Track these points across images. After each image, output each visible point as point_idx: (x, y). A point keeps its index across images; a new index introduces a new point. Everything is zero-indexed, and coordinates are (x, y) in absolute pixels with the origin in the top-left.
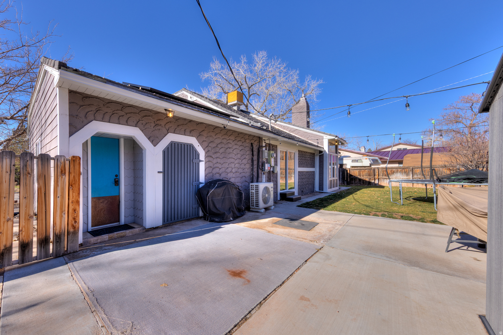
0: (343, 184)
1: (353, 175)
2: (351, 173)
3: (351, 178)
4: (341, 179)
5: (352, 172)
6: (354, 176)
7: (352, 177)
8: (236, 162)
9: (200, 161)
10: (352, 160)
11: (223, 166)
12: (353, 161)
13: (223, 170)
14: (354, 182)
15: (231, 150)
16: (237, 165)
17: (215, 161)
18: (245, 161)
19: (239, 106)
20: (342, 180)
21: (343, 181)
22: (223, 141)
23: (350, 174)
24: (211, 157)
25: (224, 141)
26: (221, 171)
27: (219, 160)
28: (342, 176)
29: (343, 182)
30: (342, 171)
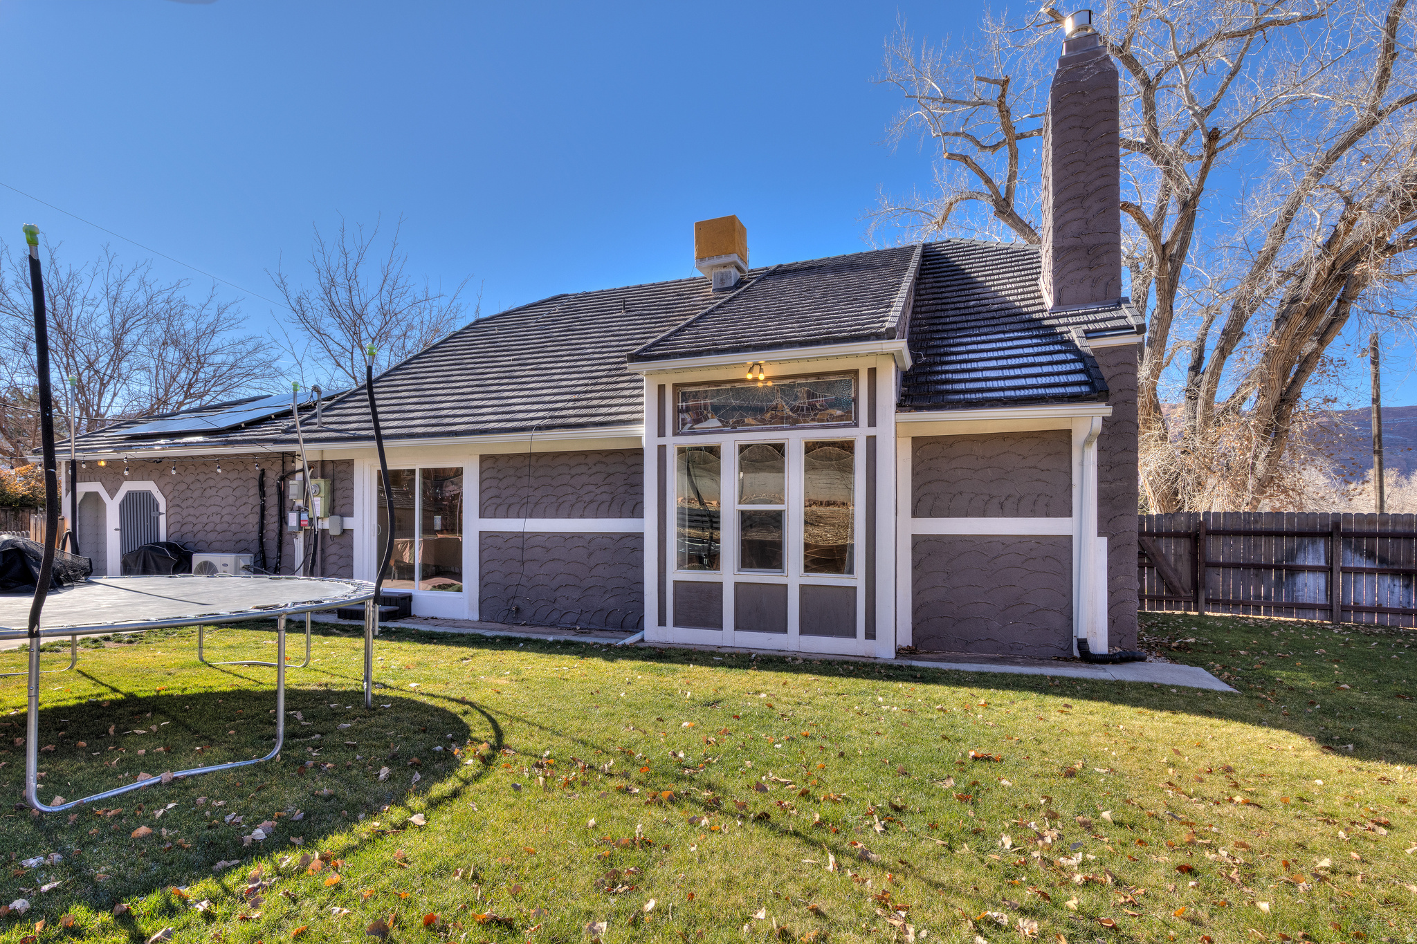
8: (225, 512)
9: (160, 514)
11: (199, 520)
13: (199, 527)
15: (213, 492)
16: (226, 518)
17: (185, 513)
18: (246, 510)
22: (198, 478)
24: (178, 506)
25: (202, 477)
26: (196, 529)
27: (191, 511)
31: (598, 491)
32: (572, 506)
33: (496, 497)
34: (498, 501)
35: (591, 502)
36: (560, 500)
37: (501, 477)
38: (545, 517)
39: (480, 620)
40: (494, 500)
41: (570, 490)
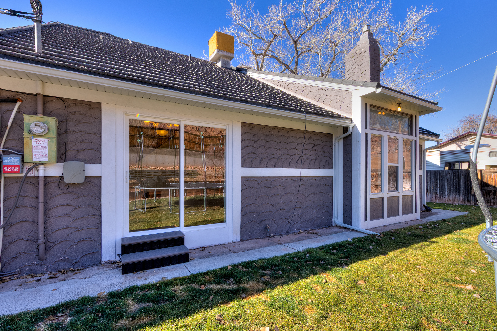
0: (468, 201)
1: (489, 183)
2: (485, 180)
3: (485, 190)
4: (463, 191)
5: (488, 177)
6: (493, 185)
7: (489, 188)
10: (490, 153)
12: (491, 155)
14: (494, 199)
19: (226, 59)
20: (465, 194)
21: (468, 196)
23: (484, 183)
28: (465, 185)
29: (468, 198)
30: (465, 176)
31: (310, 154)
32: (298, 161)
33: (253, 153)
34: (253, 156)
35: (307, 159)
36: (291, 158)
37: (255, 139)
38: (283, 168)
39: (242, 240)
40: (251, 155)
41: (296, 152)
